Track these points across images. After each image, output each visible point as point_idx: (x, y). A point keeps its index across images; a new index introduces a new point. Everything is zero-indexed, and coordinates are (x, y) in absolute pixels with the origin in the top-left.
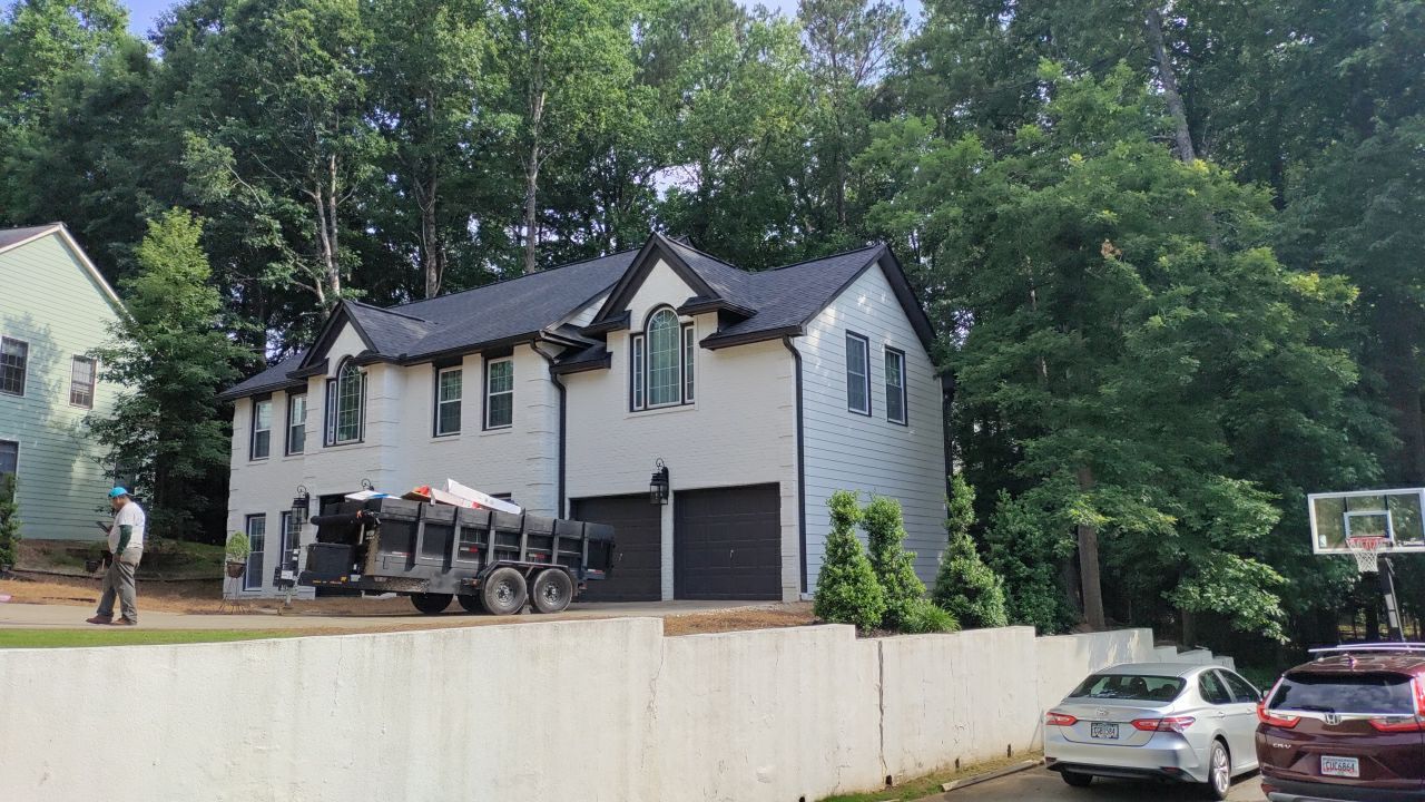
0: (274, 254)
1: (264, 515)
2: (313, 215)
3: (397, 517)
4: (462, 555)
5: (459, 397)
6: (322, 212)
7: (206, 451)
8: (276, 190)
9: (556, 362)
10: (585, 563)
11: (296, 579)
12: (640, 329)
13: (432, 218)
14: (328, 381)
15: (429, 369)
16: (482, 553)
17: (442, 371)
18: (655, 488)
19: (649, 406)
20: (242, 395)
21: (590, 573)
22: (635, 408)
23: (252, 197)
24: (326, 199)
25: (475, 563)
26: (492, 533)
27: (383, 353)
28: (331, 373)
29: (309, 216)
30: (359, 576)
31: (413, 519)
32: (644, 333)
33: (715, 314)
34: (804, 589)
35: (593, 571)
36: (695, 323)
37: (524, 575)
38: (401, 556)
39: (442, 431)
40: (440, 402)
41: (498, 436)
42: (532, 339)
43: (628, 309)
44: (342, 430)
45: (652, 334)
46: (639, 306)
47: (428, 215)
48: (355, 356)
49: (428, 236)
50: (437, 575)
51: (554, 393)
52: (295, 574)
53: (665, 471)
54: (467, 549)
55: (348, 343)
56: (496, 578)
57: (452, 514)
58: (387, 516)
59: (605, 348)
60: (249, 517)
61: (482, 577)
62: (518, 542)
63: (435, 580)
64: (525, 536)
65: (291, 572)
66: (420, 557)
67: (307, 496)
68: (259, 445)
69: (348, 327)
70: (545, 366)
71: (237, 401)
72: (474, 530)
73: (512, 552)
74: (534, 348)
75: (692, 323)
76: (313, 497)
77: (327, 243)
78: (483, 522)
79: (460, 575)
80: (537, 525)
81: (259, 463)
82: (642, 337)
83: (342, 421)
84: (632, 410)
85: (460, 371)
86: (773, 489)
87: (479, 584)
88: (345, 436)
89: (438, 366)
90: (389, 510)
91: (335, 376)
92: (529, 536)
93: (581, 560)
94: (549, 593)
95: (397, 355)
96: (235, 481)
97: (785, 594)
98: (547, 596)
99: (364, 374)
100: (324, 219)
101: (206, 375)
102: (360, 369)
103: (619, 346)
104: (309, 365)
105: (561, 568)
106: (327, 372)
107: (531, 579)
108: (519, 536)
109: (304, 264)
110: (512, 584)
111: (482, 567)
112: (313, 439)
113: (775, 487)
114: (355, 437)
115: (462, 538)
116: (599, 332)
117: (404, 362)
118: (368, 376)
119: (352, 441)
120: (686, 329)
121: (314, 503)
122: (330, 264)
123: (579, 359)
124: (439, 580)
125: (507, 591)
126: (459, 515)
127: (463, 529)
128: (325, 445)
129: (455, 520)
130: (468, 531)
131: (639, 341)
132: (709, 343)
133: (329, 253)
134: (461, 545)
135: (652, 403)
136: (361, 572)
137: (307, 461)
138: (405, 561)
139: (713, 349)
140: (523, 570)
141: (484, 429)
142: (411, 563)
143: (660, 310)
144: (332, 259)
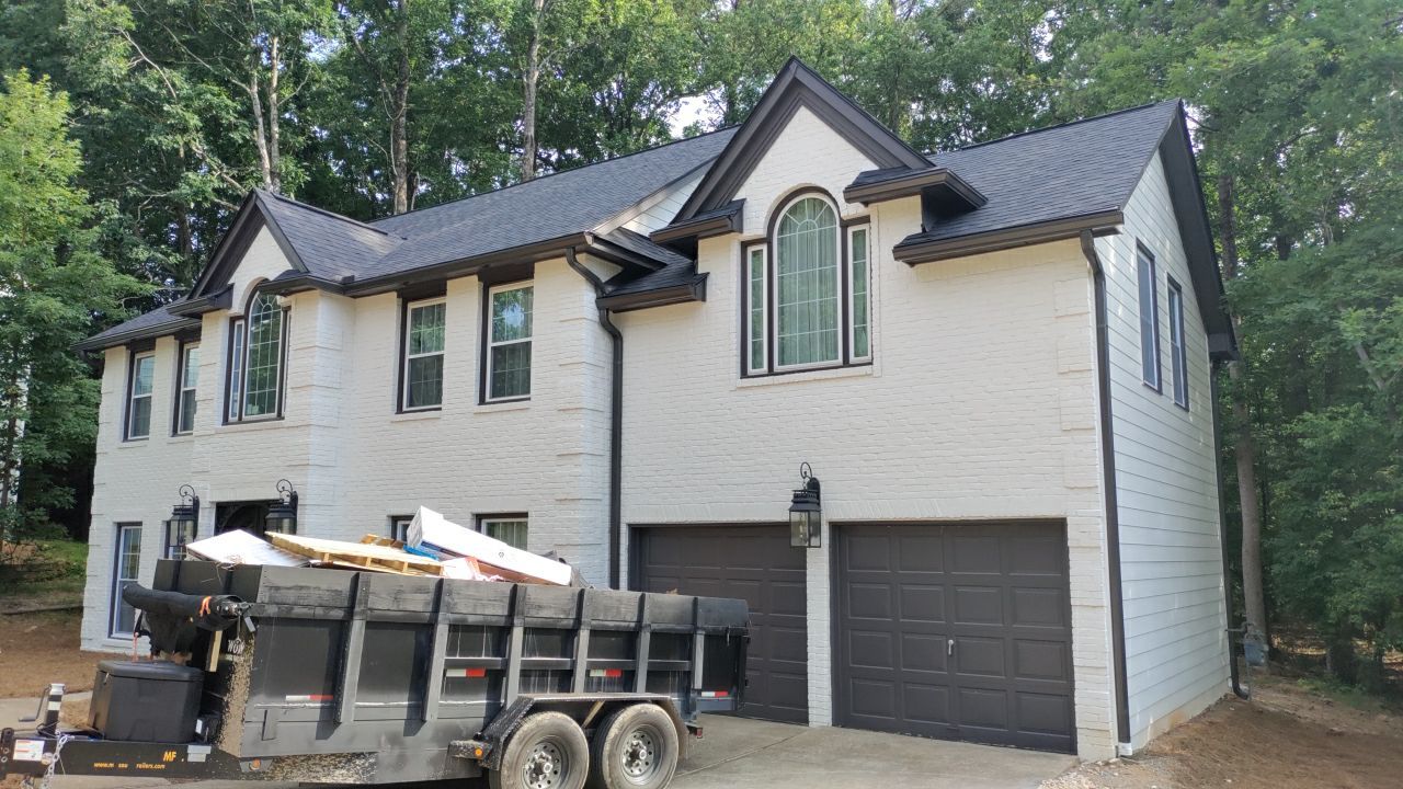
0: (192, 162)
1: (140, 524)
2: (247, 113)
3: (298, 611)
4: (451, 686)
5: (439, 347)
6: (258, 109)
7: (71, 424)
8: (197, 75)
9: (609, 289)
10: (698, 683)
11: (50, 760)
12: (761, 232)
13: (403, 132)
14: (233, 320)
15: (390, 302)
16: (495, 680)
17: (412, 306)
18: (796, 516)
19: (777, 368)
20: (114, 344)
21: (708, 700)
22: (751, 371)
23: (160, 82)
24: (263, 95)
25: (480, 702)
26: (518, 634)
27: (315, 273)
28: (237, 307)
29: (241, 115)
30: (207, 749)
31: (338, 614)
32: (768, 240)
33: (917, 200)
34: (1124, 736)
35: (712, 694)
36: (873, 219)
37: (580, 721)
38: (306, 704)
39: (411, 404)
40: (408, 357)
41: (505, 414)
42: (570, 247)
43: (738, 196)
44: (251, 400)
45: (781, 242)
46: (760, 192)
47: (397, 125)
48: (271, 279)
49: (397, 152)
50: (394, 740)
51: (605, 343)
52: (49, 748)
53: (814, 486)
54: (462, 673)
55: (263, 260)
56: (525, 742)
57: (430, 597)
58: (272, 611)
59: (693, 267)
60: (120, 525)
61: (493, 739)
62: (567, 648)
63: (387, 754)
64: (584, 636)
65: (41, 744)
66: (353, 702)
67: (196, 502)
68: (136, 421)
69: (264, 232)
70: (588, 296)
71: (107, 351)
72: (477, 629)
73: (555, 673)
74: (573, 263)
75: (866, 219)
76: (204, 504)
77: (264, 152)
78: (497, 611)
79: (448, 735)
80: (607, 609)
81: (135, 445)
82: (764, 248)
83: (253, 384)
84: (744, 374)
85: (442, 307)
86: (1052, 532)
87: (489, 755)
88: (256, 408)
89: (406, 297)
90: (279, 596)
91: (242, 313)
92: (594, 633)
93: (689, 675)
94: (634, 756)
95: (339, 278)
96: (102, 472)
97: (1083, 742)
98: (629, 764)
99: (287, 309)
100: (260, 120)
101: (70, 313)
102: (280, 300)
103: (719, 262)
104: (203, 294)
105: (656, 702)
106: (229, 306)
107: (597, 732)
108: (570, 634)
109: (233, 177)
110: (559, 747)
111: (495, 711)
112: (208, 412)
113: (1057, 527)
114: (271, 410)
115: (451, 650)
116: (682, 240)
117: (350, 289)
118: (292, 313)
119: (266, 415)
120: (850, 230)
121: (206, 512)
122: (268, 180)
123: (647, 284)
124: (397, 751)
125: (548, 767)
126: (445, 598)
127: (454, 628)
128: (226, 421)
129: (436, 610)
130: (463, 632)
131: (757, 254)
132: (909, 252)
133: (267, 165)
134: (450, 665)
135: (782, 362)
136: (212, 739)
137: (198, 446)
138: (317, 715)
139: (912, 264)
140: (578, 710)
141: (482, 401)
142: (330, 719)
143: (800, 200)
144: (272, 173)
